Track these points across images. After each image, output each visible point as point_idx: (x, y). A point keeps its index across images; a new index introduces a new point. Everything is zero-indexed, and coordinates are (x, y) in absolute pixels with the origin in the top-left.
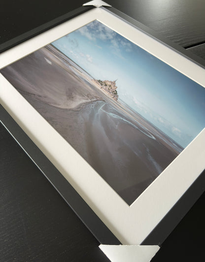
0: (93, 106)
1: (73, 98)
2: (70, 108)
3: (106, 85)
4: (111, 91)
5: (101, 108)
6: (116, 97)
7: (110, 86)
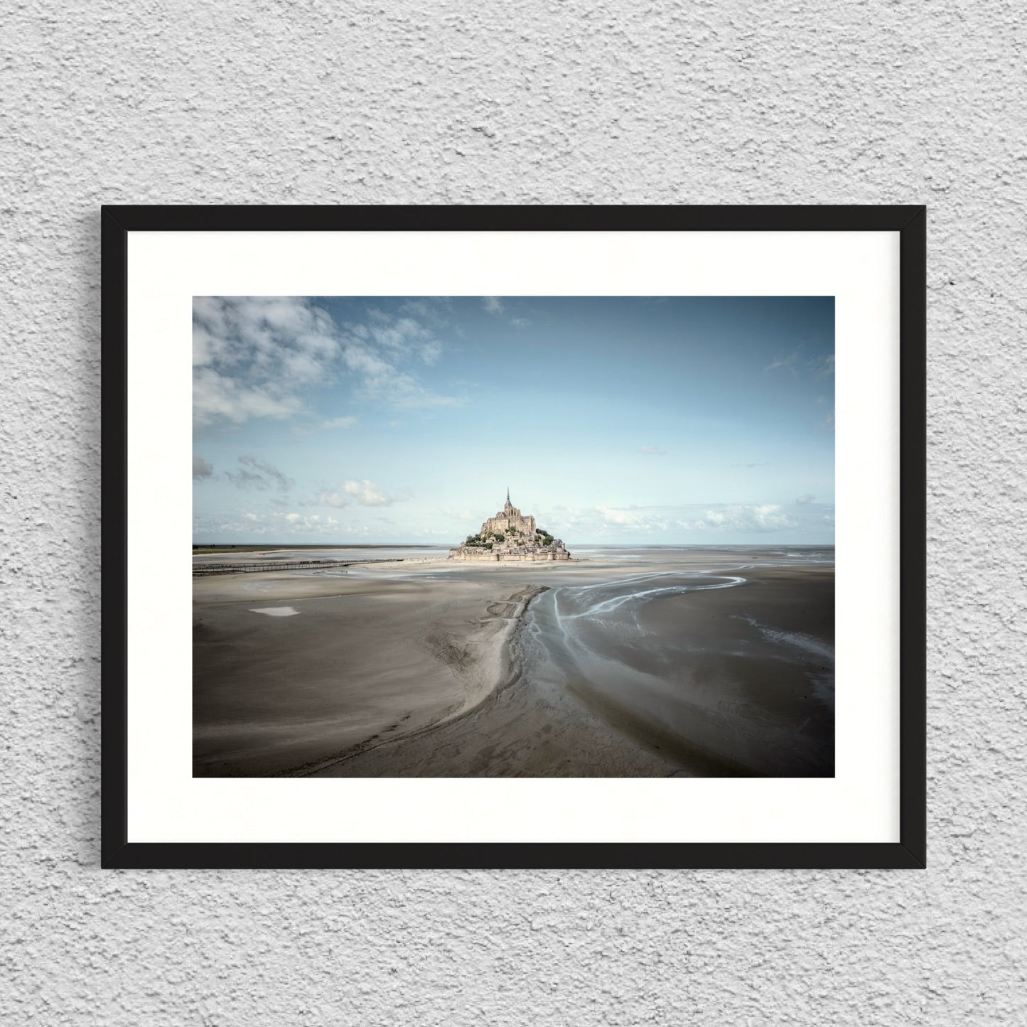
0: (535, 630)
1: (466, 654)
2: (492, 687)
3: (500, 539)
4: (529, 545)
5: (559, 617)
6: (559, 550)
7: (512, 530)
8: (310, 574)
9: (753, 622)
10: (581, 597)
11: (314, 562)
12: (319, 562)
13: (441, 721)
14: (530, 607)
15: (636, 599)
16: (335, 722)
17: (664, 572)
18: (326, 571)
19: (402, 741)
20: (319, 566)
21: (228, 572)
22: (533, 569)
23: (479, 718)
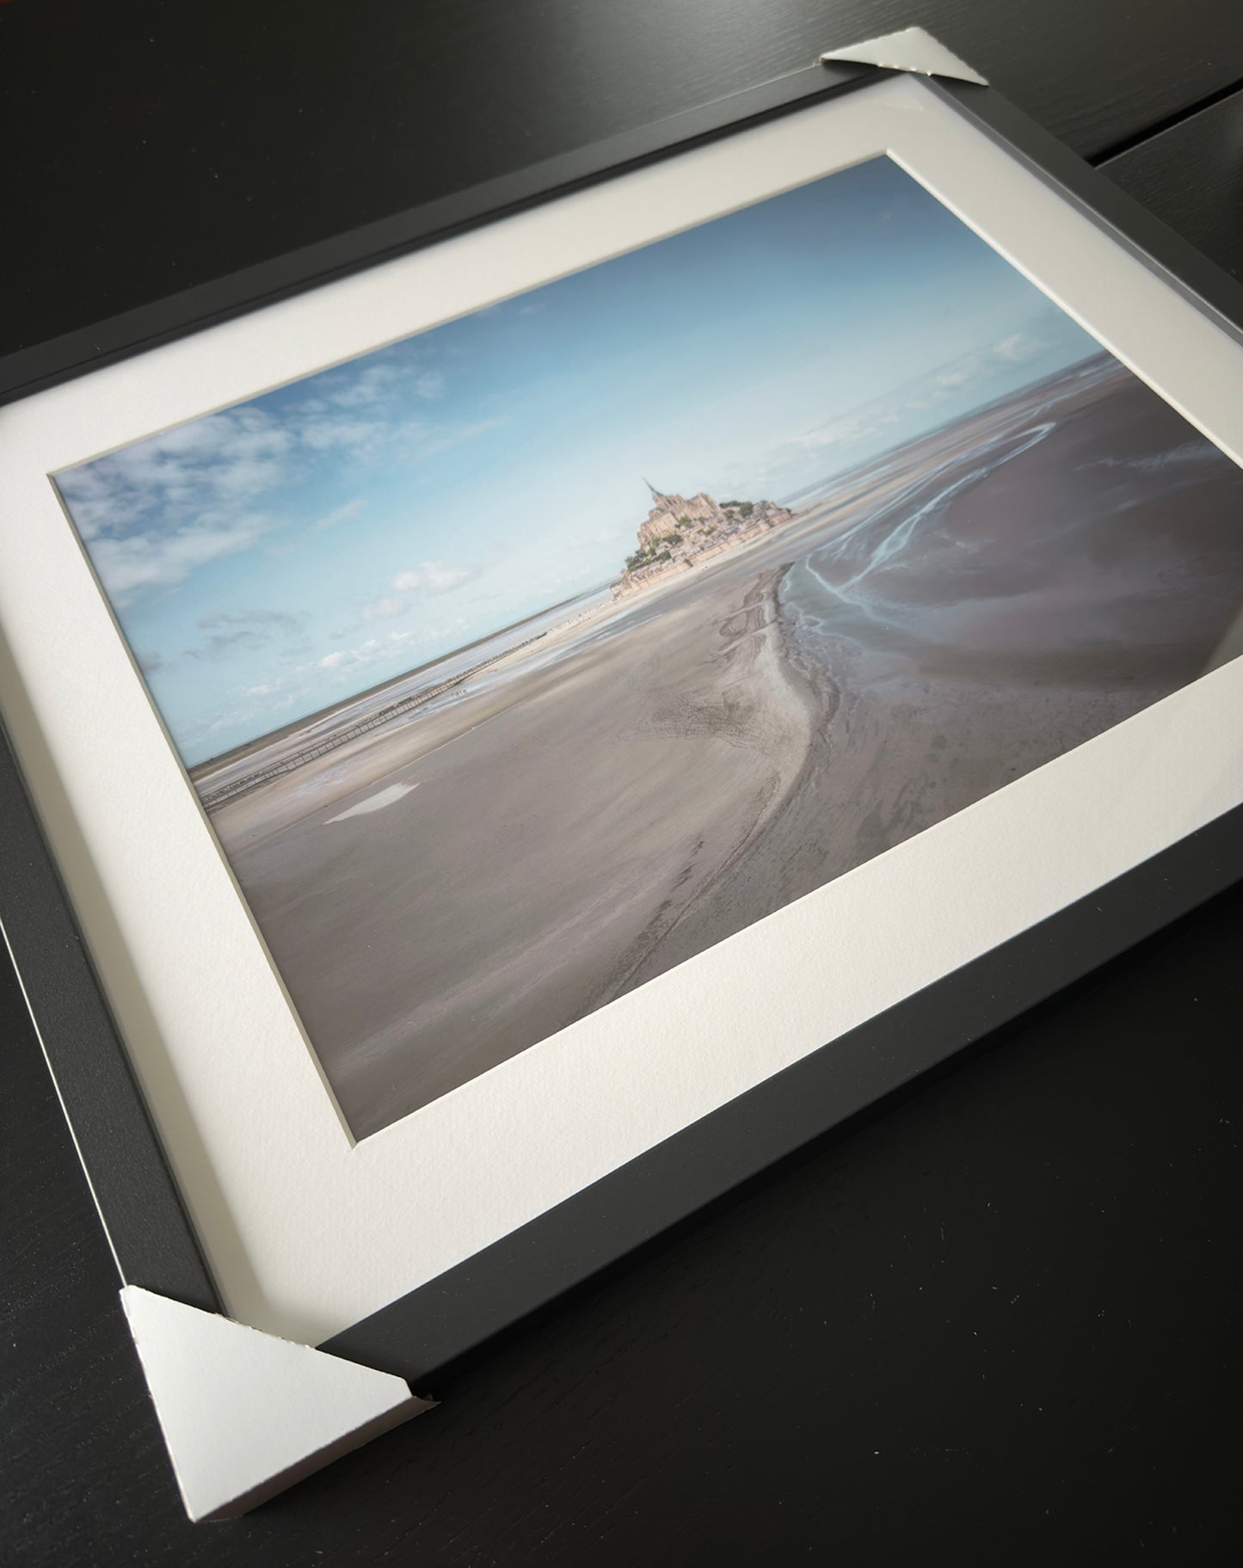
0: (815, 623)
1: (731, 707)
2: (806, 730)
3: (676, 540)
4: (724, 527)
5: (836, 591)
6: (770, 513)
7: (686, 522)
8: (405, 722)
9: (1110, 462)
10: (847, 550)
11: (402, 703)
12: (410, 699)
13: (761, 822)
14: (782, 599)
15: (929, 515)
16: (578, 919)
17: (939, 467)
18: (429, 705)
19: (717, 887)
20: (413, 704)
21: (257, 786)
22: (751, 553)
23: (818, 785)
